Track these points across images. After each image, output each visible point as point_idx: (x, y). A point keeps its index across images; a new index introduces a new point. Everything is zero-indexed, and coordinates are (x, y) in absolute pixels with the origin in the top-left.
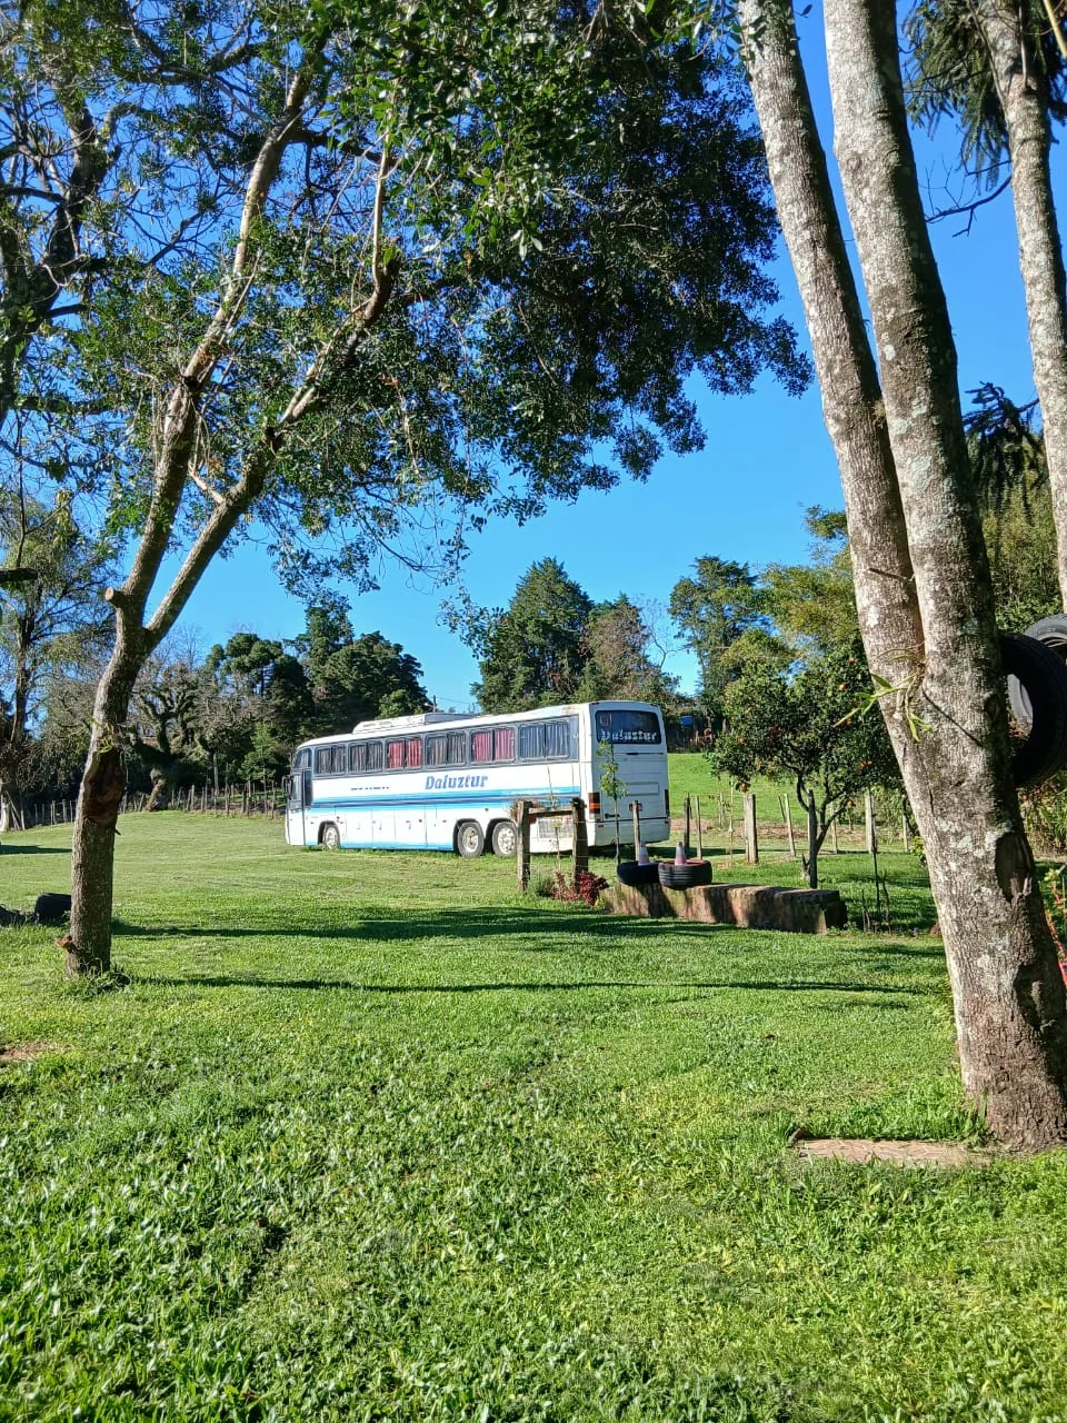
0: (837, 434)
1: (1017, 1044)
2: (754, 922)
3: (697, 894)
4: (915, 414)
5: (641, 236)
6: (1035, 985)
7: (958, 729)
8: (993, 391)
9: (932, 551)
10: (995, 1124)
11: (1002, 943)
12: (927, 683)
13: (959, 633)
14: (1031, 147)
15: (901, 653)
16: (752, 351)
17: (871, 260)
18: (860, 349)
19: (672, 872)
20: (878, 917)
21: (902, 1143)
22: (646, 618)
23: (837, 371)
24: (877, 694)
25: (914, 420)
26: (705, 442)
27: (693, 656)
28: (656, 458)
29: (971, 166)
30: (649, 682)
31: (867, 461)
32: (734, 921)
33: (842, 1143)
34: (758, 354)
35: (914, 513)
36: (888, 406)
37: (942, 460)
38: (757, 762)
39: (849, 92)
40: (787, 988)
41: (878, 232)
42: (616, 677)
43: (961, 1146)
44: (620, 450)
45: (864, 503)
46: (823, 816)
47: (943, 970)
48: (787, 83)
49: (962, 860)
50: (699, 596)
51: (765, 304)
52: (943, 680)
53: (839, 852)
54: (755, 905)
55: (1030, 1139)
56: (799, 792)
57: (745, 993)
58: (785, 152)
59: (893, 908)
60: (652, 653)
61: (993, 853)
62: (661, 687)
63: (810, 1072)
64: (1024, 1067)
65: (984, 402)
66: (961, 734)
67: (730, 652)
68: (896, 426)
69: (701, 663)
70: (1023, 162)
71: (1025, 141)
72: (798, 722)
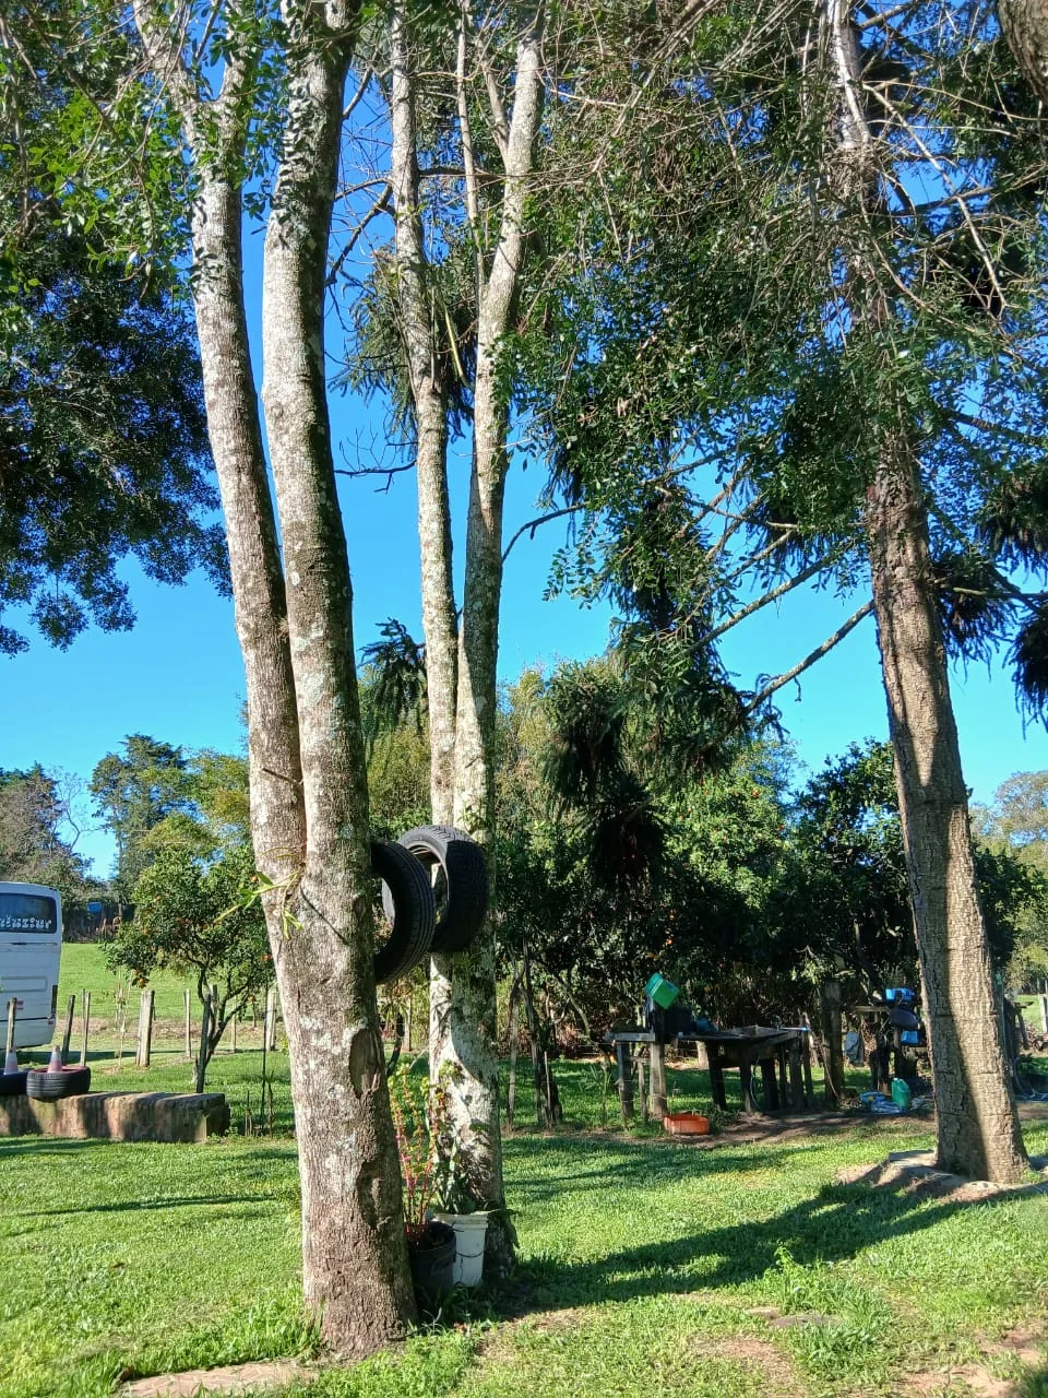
0: (246, 641)
1: (355, 1244)
2: (130, 1134)
3: (70, 1106)
4: (314, 635)
5: (86, 417)
6: (375, 1182)
7: (328, 928)
8: (398, 627)
9: (319, 759)
10: (328, 1334)
11: (348, 1141)
12: (305, 883)
13: (336, 836)
14: (434, 436)
15: (285, 852)
16: (187, 549)
17: (286, 496)
18: (273, 570)
19: (42, 1081)
20: (261, 1119)
21: (236, 1368)
22: (61, 792)
23: (250, 585)
24: (261, 890)
25: (312, 641)
26: (135, 623)
27: (111, 837)
28: (80, 628)
29: (397, 438)
30: (55, 863)
31: (270, 670)
32: (108, 1134)
33: (172, 1378)
34: (193, 553)
35: (307, 722)
36: (291, 624)
37: (333, 680)
38: (160, 954)
39: (278, 351)
40: (150, 1208)
41: (293, 475)
42: (17, 855)
43: (294, 1362)
44: (40, 615)
45: (265, 707)
46: (222, 1012)
47: (294, 1173)
48: (229, 326)
49: (320, 1057)
50: (124, 775)
51: (207, 508)
52: (319, 880)
53: (236, 1051)
54: (133, 1115)
55: (360, 1344)
56: (200, 988)
57: (102, 1216)
58: (220, 384)
59: (277, 1109)
60: (64, 831)
61: (349, 1049)
62: (70, 868)
63: (155, 1301)
64: (359, 1270)
65: (391, 635)
66: (330, 932)
67: (151, 836)
68: (297, 644)
69: (119, 844)
70: (427, 446)
71: (429, 430)
72: (205, 914)
